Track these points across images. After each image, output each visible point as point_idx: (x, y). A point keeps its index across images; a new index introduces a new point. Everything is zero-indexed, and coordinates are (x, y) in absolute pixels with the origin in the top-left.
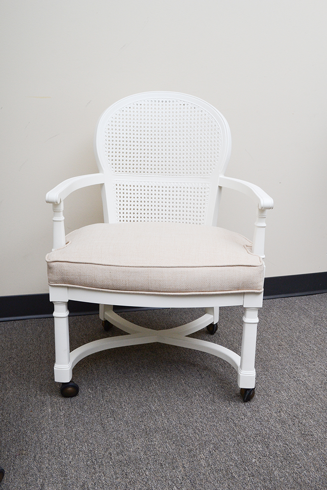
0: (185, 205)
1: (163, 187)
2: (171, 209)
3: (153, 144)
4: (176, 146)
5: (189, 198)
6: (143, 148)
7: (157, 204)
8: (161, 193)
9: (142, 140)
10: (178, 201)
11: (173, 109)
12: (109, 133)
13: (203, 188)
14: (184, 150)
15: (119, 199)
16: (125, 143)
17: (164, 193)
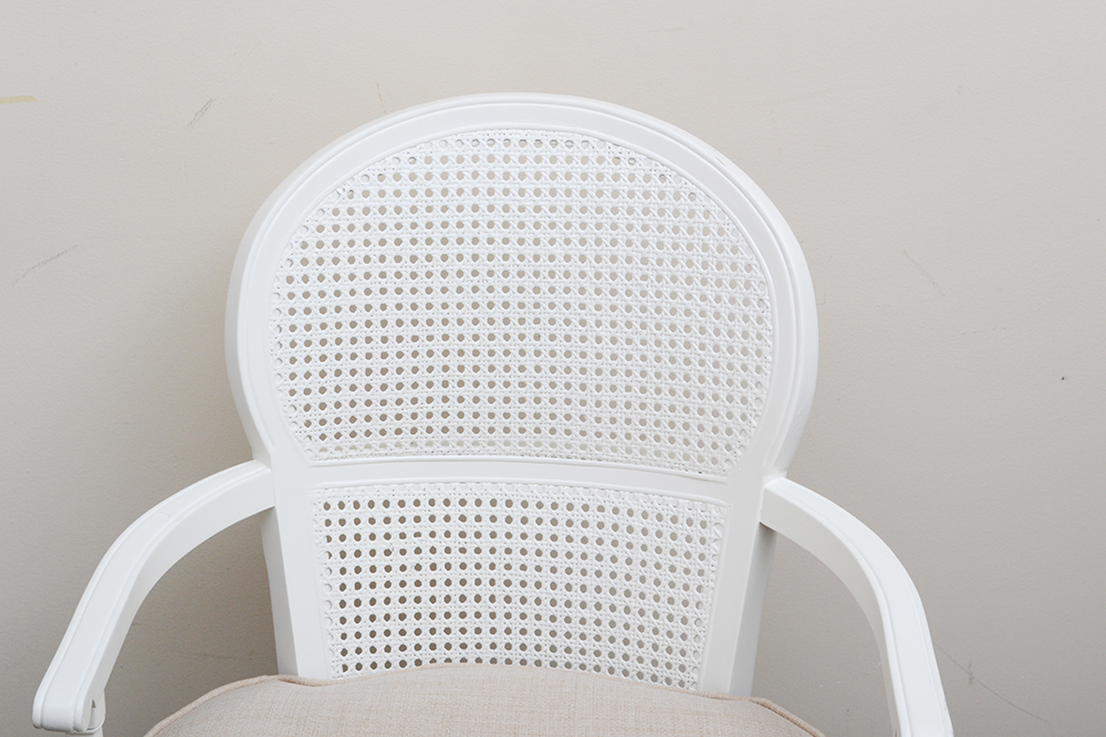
0: (620, 584)
1: (525, 504)
2: (561, 595)
3: (483, 329)
4: (583, 339)
5: (638, 555)
6: (438, 346)
7: (500, 575)
8: (516, 528)
9: (437, 314)
10: (591, 565)
11: (568, 176)
12: (291, 296)
13: (697, 523)
14: (614, 357)
15: (337, 563)
16: (361, 332)
17: (531, 529)
